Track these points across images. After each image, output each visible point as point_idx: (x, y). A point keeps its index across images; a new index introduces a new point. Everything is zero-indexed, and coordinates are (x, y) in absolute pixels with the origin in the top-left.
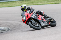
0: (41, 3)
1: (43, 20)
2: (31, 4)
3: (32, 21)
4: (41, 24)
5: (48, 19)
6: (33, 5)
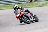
0: (4, 8)
1: (31, 16)
3: (24, 17)
5: (34, 16)
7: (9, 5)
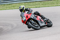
2: (13, 8)
4: (40, 24)
6: (15, 9)
7: (28, 4)
